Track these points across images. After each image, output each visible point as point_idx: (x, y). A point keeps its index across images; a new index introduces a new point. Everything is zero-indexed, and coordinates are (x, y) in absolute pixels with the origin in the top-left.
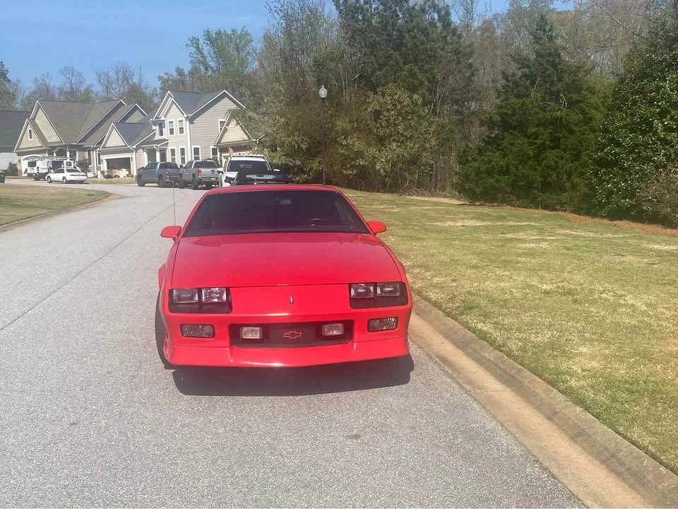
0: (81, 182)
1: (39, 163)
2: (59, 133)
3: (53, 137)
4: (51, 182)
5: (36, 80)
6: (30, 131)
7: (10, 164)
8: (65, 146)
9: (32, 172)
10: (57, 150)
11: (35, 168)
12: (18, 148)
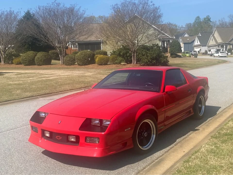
0: (225, 57)
1: (212, 50)
2: (222, 39)
3: (220, 40)
4: (214, 57)
5: (219, 20)
6: (212, 39)
7: (206, 51)
8: (223, 44)
9: (209, 53)
10: (221, 45)
11: (211, 52)
12: (208, 45)
